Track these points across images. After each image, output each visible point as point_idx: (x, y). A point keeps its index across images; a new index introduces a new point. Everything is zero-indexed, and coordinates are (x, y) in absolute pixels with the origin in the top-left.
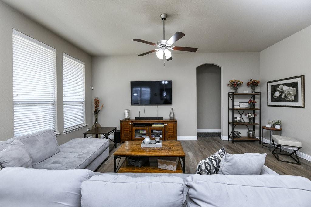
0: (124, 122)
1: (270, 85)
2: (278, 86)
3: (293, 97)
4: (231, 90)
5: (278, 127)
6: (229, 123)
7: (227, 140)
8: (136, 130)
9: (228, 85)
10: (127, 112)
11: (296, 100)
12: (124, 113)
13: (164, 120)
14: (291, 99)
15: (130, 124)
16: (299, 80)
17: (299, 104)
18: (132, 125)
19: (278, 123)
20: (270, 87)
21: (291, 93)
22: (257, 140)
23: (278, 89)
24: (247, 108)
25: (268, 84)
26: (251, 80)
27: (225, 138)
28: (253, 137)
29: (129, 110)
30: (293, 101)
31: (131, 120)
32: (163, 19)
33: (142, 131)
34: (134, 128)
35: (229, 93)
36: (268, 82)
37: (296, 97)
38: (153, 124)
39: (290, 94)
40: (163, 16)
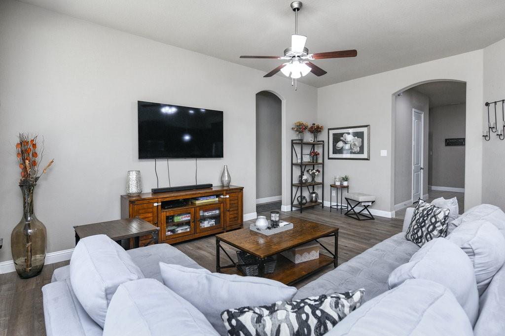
0: (139, 202)
1: (331, 132)
2: (342, 135)
3: (358, 148)
4: (295, 136)
5: (345, 184)
6: (292, 185)
7: (290, 210)
8: (168, 218)
9: (293, 128)
10: (133, 176)
11: (361, 151)
12: (127, 181)
13: (213, 190)
14: (356, 150)
15: (156, 204)
16: (365, 130)
17: (365, 156)
18: (160, 207)
19: (346, 179)
20: (332, 135)
21: (356, 143)
22: (320, 203)
23: (342, 138)
24: (309, 162)
25: (330, 131)
26: (314, 124)
27: (286, 208)
28: (316, 201)
29: (138, 172)
30: (358, 153)
31: (143, 197)
32: (294, 10)
33: (179, 218)
34: (164, 214)
35: (292, 140)
36: (329, 129)
37: (362, 148)
38: (196, 199)
39: (355, 145)
40: (296, 5)
